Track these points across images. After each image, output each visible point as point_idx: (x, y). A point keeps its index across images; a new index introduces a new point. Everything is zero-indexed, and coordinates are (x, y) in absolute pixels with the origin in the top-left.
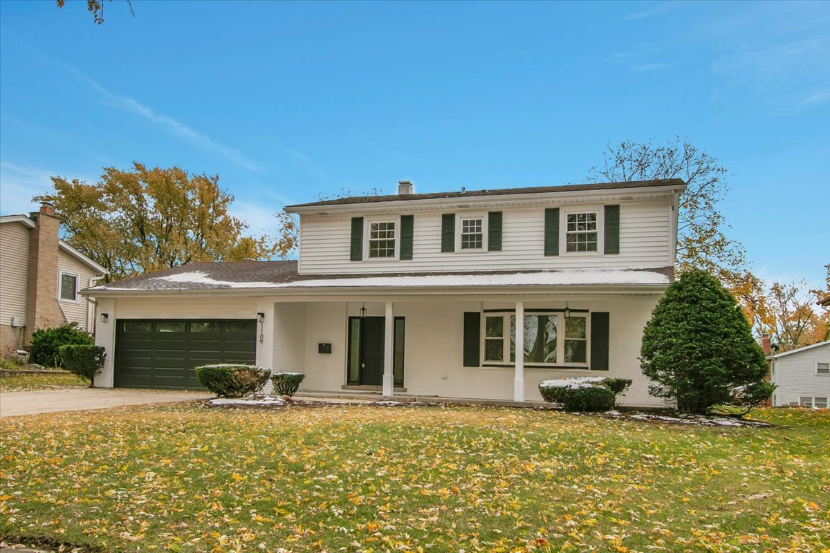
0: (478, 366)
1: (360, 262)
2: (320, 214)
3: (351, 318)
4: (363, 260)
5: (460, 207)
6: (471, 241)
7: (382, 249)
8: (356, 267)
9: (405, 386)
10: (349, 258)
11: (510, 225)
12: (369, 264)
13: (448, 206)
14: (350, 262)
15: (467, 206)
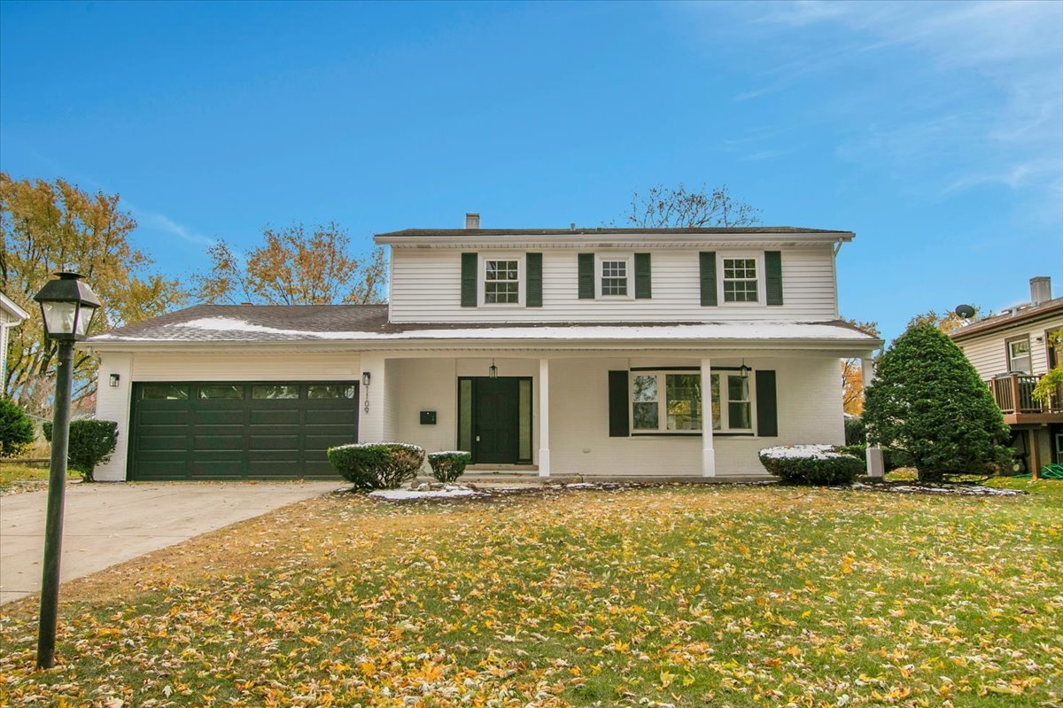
0: (628, 435)
1: (475, 309)
2: (419, 247)
3: (460, 379)
4: (478, 306)
5: (601, 245)
6: (615, 287)
7: (501, 293)
8: (470, 315)
9: (535, 463)
10: (460, 303)
11: (660, 270)
12: (484, 311)
13: (585, 244)
14: (460, 308)
15: (610, 245)
